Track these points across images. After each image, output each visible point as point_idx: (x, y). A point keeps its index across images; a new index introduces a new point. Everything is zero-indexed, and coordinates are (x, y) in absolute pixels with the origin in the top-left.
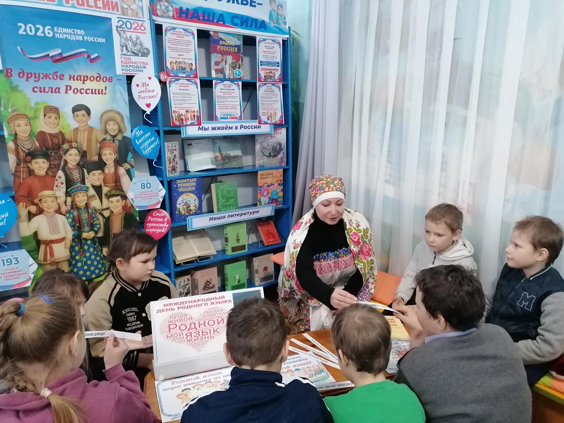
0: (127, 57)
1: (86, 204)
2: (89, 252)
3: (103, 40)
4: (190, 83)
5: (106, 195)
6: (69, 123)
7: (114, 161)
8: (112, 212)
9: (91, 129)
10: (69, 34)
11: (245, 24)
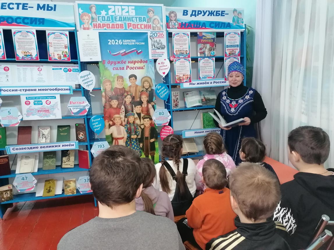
0: (154, 50)
1: (133, 122)
2: (134, 145)
3: (143, 43)
4: (186, 60)
5: (143, 118)
6: (128, 83)
7: (147, 101)
8: (145, 126)
9: (137, 86)
10: (129, 42)
11: (218, 26)
